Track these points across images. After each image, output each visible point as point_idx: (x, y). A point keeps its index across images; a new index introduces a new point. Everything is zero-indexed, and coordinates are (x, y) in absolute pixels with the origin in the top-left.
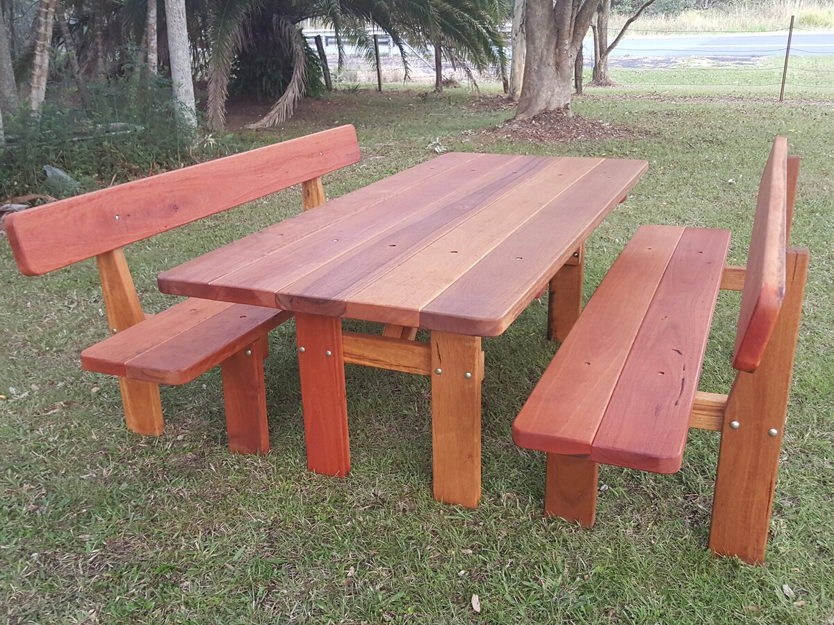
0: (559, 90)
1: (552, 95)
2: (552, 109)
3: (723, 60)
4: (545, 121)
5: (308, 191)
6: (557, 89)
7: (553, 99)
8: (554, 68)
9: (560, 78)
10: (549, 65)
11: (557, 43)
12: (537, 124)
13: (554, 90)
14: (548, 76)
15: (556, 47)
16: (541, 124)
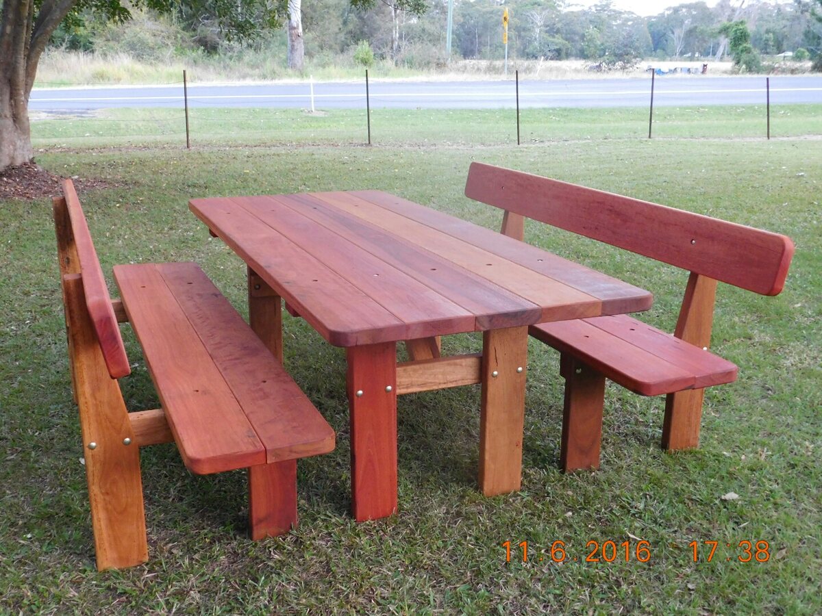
0: (21, 144)
1: (15, 150)
2: (18, 162)
3: (62, 113)
4: (19, 177)
5: (68, 259)
6: (19, 143)
7: (17, 153)
8: (12, 121)
9: (19, 131)
10: (6, 116)
11: (11, 94)
12: (10, 181)
13: (16, 143)
14: (7, 129)
15: (11, 98)
16: (15, 181)
